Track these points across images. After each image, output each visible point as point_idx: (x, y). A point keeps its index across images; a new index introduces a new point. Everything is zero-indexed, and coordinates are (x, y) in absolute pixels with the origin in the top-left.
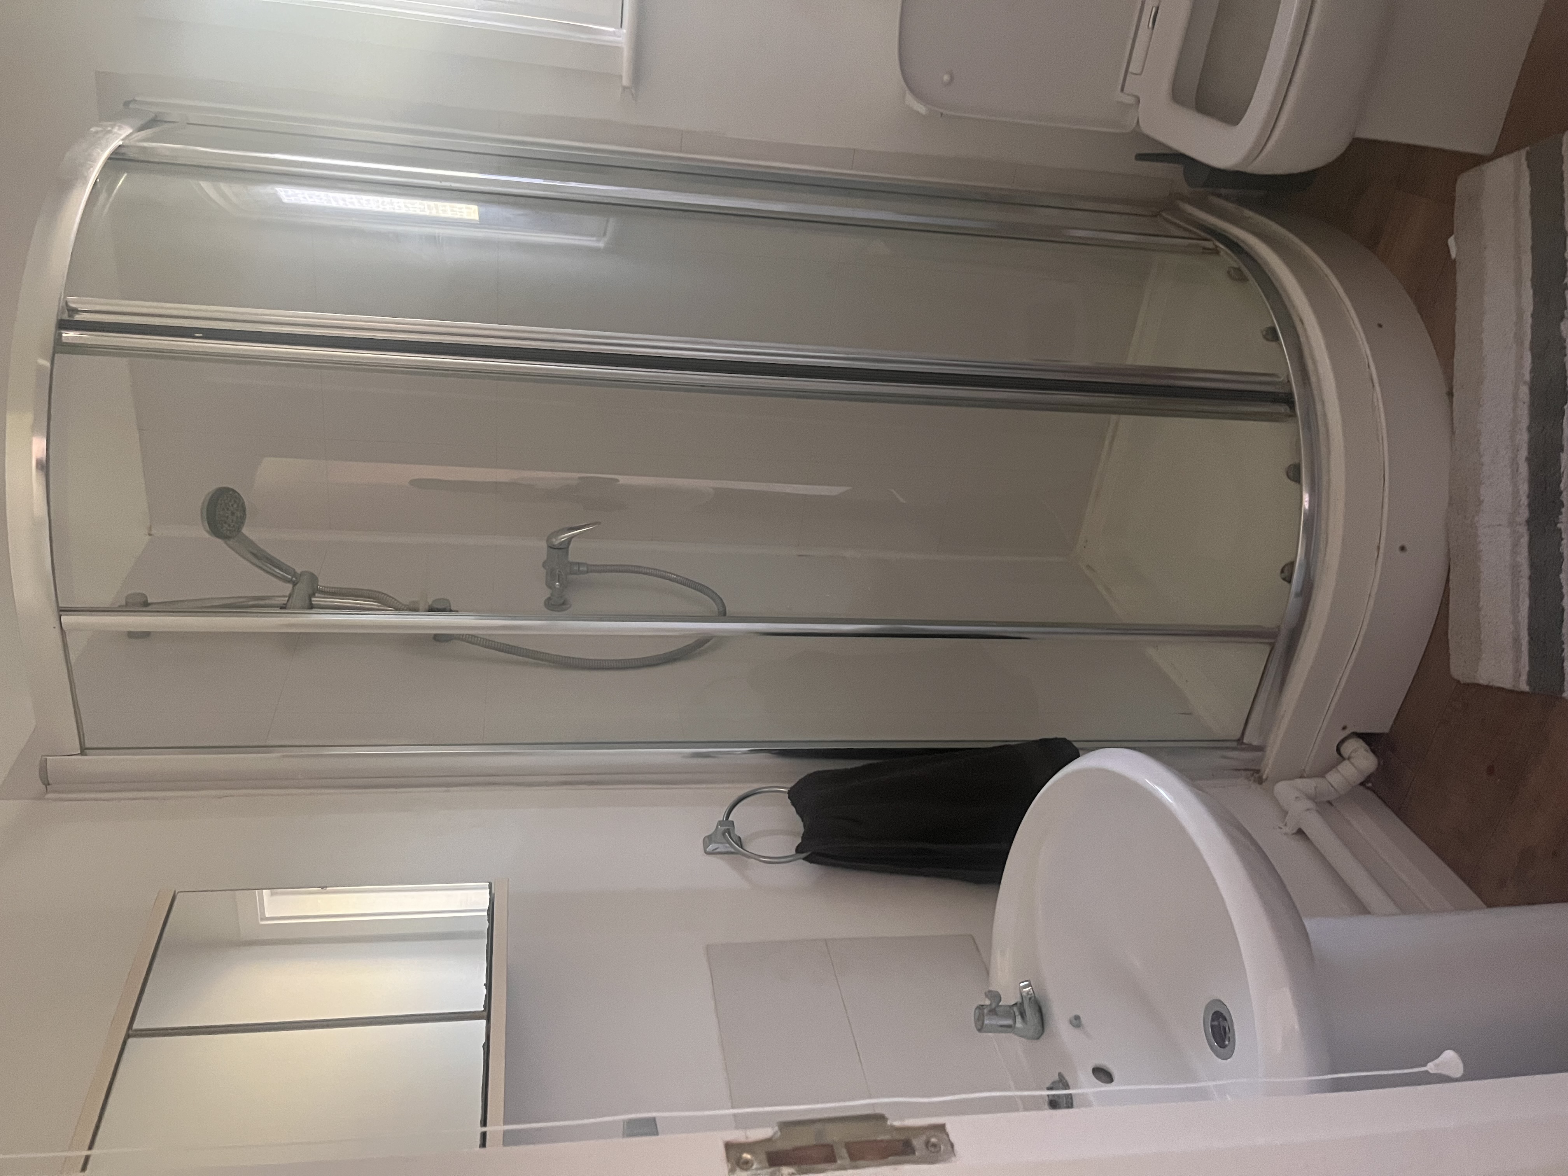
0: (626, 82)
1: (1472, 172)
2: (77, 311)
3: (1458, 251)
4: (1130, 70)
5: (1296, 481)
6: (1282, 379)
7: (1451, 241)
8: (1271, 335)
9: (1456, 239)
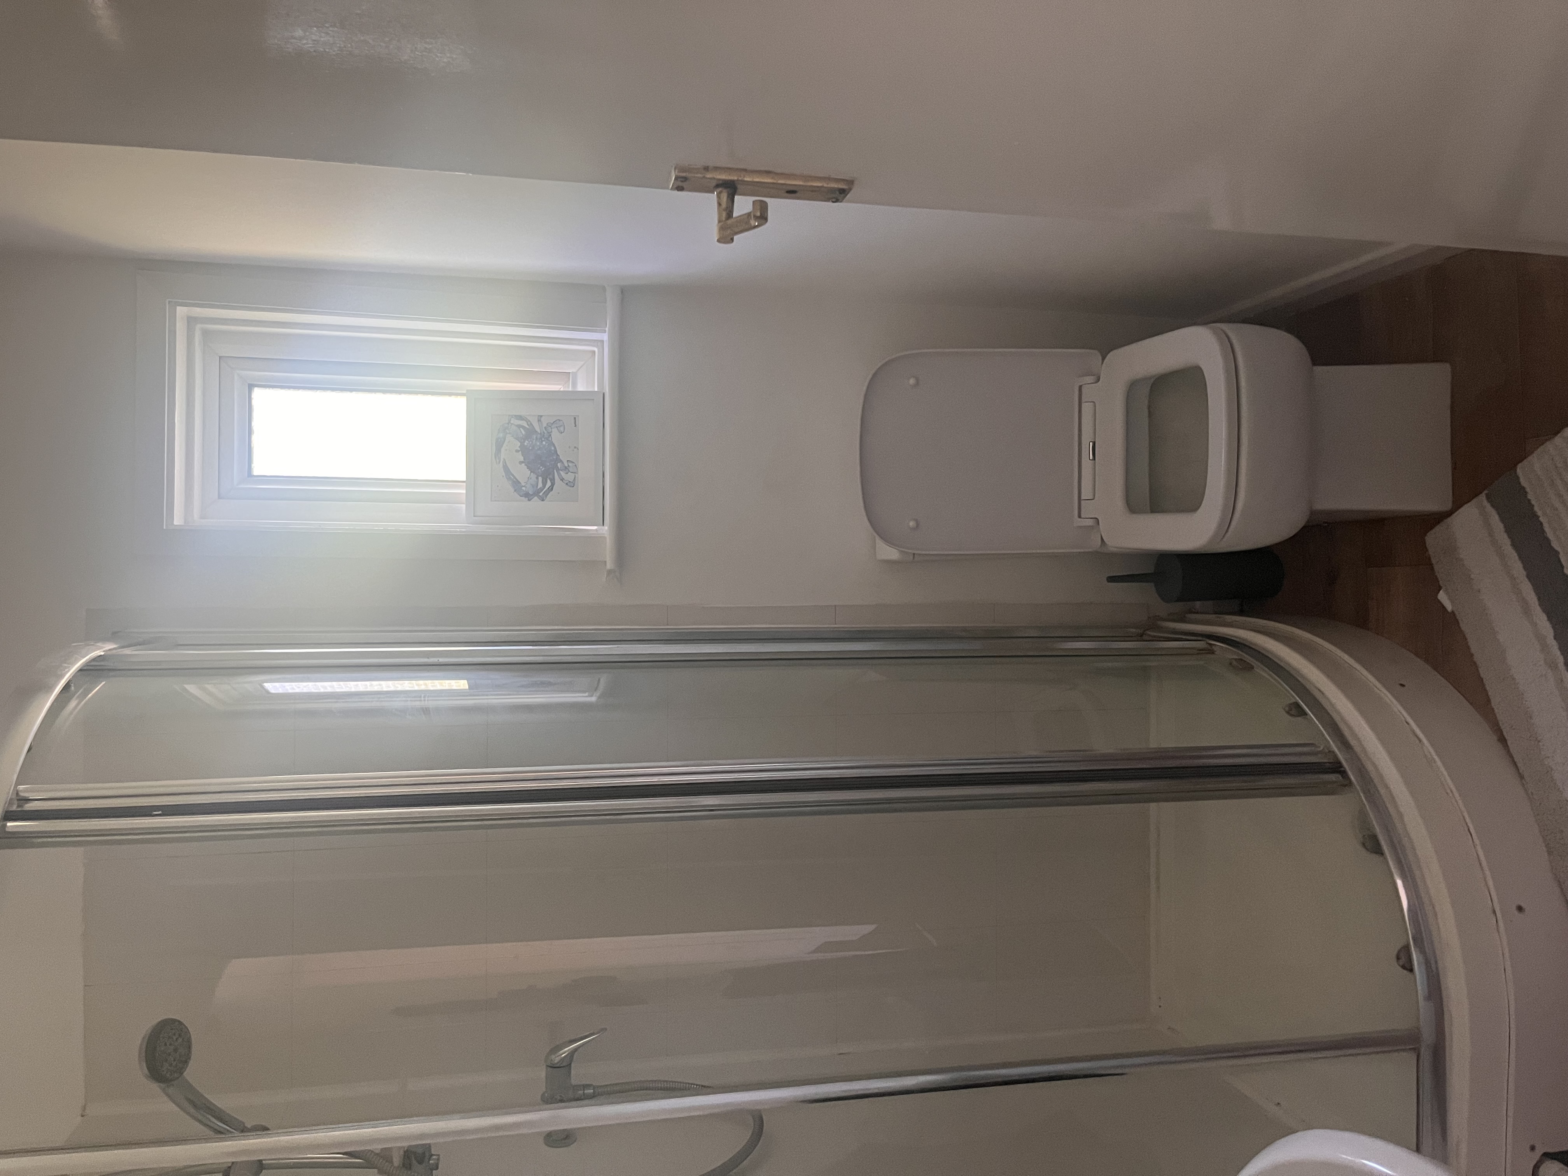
0: (609, 566)
1: (1437, 529)
2: (28, 800)
3: (1452, 602)
4: (1083, 498)
5: (1376, 853)
6: (1321, 748)
7: (1442, 596)
8: (1296, 711)
9: (1447, 593)
